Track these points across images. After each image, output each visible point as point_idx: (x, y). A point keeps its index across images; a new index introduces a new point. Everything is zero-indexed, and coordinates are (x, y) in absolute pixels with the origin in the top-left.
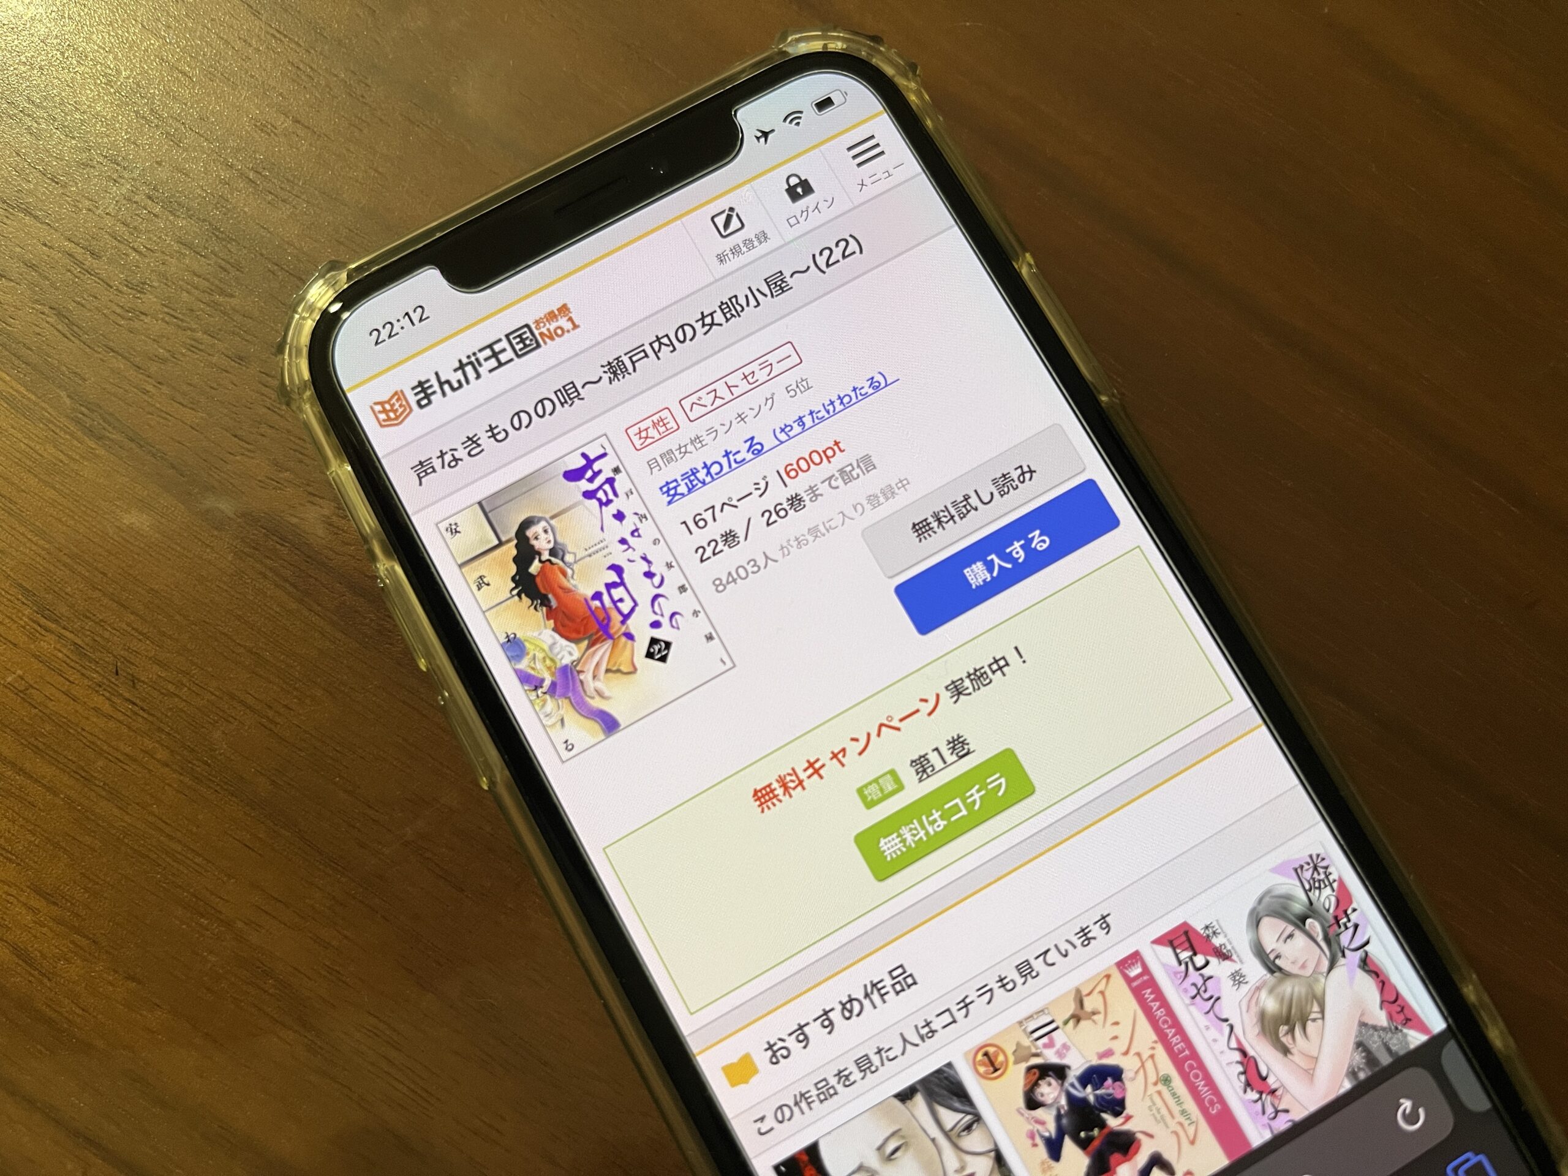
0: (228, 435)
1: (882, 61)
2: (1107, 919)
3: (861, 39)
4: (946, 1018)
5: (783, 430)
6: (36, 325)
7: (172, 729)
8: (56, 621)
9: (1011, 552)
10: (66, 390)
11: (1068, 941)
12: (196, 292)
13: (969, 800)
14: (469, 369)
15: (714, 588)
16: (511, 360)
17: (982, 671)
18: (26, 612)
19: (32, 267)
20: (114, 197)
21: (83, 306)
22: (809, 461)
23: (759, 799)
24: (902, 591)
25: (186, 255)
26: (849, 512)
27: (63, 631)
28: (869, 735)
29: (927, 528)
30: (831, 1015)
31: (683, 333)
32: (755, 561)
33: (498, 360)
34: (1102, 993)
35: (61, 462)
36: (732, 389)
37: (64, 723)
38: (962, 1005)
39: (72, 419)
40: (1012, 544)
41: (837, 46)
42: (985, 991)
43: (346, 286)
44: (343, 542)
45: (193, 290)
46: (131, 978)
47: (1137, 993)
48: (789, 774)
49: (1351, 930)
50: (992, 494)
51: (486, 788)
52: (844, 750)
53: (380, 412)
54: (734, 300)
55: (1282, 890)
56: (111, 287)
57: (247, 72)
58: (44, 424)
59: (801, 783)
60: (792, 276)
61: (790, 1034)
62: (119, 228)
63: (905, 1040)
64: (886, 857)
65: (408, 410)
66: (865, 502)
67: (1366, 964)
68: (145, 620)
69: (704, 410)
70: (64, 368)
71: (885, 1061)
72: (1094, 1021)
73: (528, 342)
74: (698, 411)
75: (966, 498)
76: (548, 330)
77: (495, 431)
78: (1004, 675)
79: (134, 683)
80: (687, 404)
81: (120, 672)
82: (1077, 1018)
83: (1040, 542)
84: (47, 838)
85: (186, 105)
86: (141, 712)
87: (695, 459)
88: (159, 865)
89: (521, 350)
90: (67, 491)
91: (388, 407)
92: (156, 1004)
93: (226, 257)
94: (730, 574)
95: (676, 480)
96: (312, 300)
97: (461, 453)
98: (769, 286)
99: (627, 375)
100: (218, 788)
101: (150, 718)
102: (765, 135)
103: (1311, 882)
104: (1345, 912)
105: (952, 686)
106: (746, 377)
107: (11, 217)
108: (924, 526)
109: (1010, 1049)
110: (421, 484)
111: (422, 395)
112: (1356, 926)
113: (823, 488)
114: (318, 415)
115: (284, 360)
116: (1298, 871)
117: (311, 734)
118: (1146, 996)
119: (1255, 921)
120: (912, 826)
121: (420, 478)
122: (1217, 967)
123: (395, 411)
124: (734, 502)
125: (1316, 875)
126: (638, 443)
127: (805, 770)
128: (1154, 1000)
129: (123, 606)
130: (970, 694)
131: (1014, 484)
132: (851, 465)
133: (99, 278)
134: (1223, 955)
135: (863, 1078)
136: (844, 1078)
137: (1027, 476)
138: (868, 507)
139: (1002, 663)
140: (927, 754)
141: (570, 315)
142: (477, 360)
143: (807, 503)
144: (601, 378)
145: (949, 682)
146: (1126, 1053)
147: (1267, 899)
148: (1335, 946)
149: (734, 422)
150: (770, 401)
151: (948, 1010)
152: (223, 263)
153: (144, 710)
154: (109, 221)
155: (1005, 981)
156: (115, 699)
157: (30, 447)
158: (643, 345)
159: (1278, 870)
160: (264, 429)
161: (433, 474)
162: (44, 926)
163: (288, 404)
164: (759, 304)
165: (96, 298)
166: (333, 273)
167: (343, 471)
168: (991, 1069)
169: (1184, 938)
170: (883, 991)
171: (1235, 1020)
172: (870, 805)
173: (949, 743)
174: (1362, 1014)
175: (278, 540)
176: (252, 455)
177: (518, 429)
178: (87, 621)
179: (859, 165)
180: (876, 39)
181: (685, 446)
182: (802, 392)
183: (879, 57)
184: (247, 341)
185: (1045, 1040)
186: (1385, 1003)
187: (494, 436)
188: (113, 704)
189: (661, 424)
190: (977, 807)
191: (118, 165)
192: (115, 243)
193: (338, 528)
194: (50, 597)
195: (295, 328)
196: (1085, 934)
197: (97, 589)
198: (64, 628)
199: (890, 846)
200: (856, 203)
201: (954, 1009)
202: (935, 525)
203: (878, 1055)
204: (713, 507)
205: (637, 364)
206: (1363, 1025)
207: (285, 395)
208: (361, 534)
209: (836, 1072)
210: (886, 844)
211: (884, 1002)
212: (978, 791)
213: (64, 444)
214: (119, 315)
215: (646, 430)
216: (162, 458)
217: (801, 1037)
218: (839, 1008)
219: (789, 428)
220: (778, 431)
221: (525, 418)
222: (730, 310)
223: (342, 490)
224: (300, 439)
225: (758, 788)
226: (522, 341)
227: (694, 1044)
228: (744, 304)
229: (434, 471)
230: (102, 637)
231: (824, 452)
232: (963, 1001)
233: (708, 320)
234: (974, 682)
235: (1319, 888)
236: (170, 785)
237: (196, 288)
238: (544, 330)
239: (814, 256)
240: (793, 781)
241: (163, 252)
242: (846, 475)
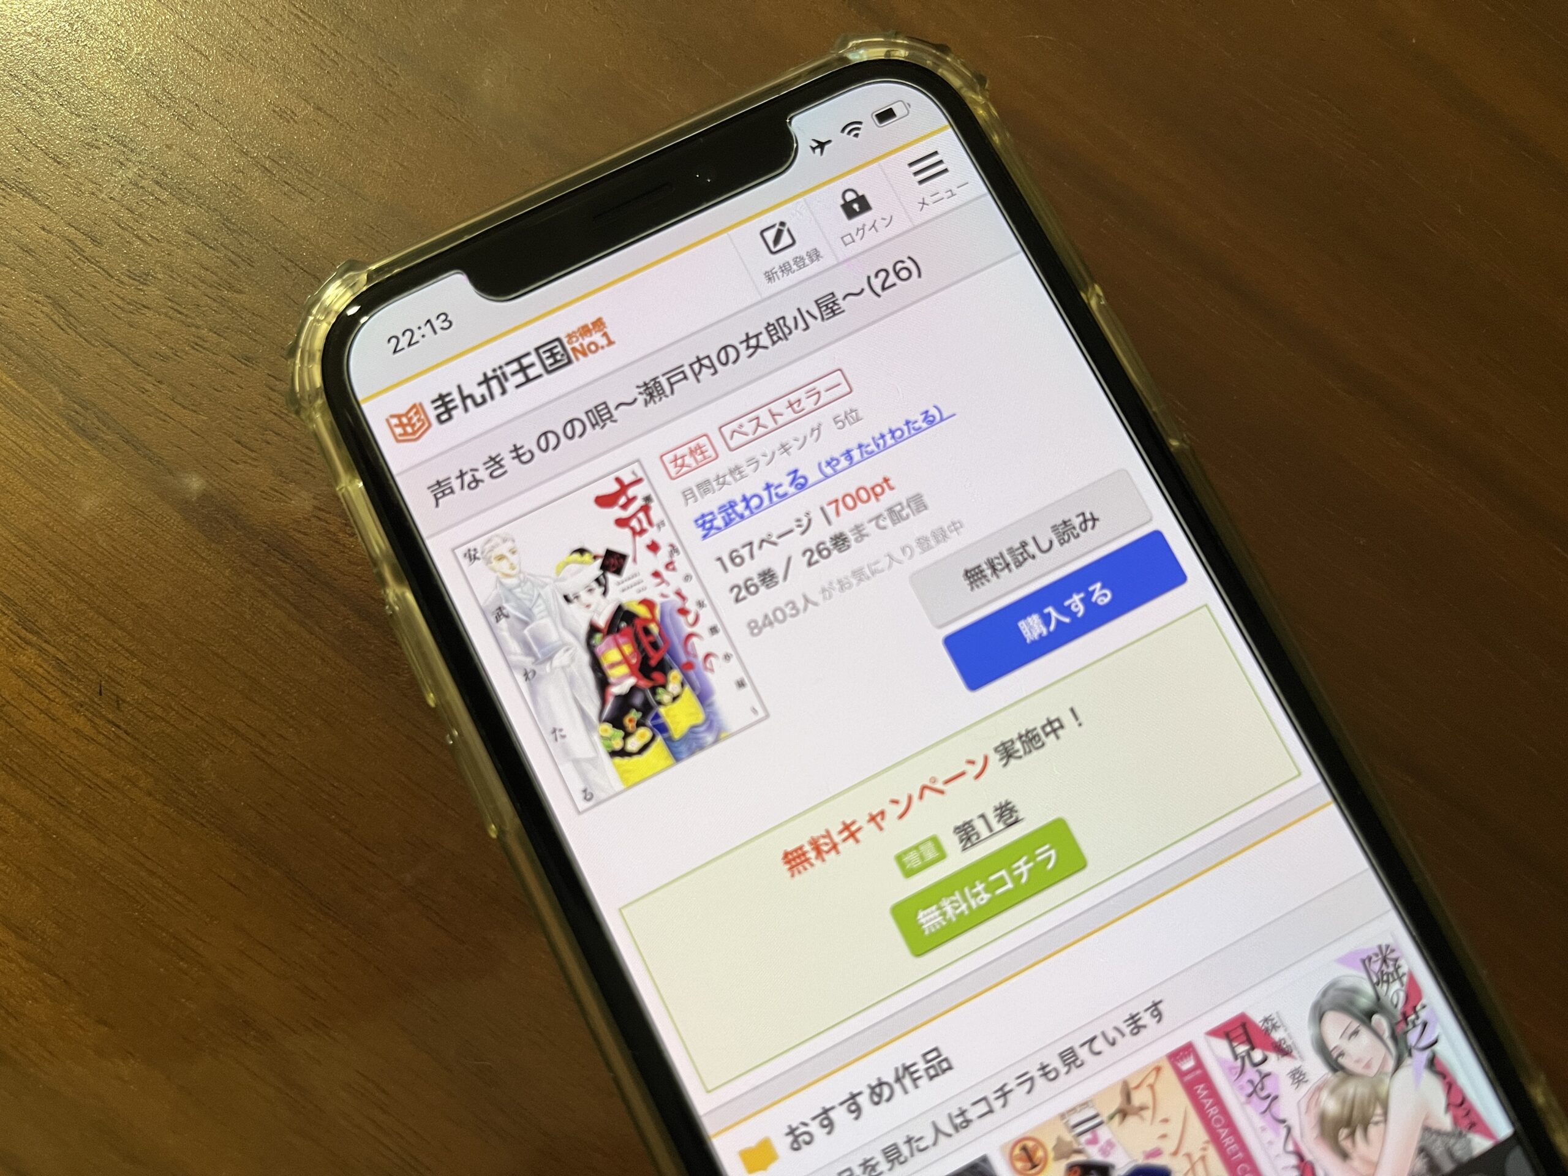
0: (230, 440)
1: (947, 70)
2: (1160, 1006)
3: (927, 48)
4: (983, 1108)
5: (828, 464)
6: (30, 314)
7: (157, 755)
8: (36, 633)
9: (1070, 606)
10: (59, 386)
11: (1117, 1029)
12: (203, 287)
13: (1016, 873)
14: (494, 384)
15: (748, 631)
16: (540, 376)
17: (1035, 733)
18: (6, 623)
19: (28, 251)
20: (120, 181)
21: (81, 295)
22: (856, 498)
23: (788, 862)
24: (952, 643)
25: (193, 246)
26: (898, 555)
27: (44, 645)
28: (910, 798)
29: (980, 576)
30: (859, 1099)
31: (726, 355)
32: (793, 603)
33: (526, 375)
34: (1151, 1087)
35: (50, 461)
36: (777, 417)
37: (42, 744)
38: (999, 1093)
39: (63, 416)
40: (1070, 597)
41: (901, 54)
42: (1026, 1079)
43: (365, 289)
44: (349, 561)
45: (201, 284)
46: (101, 1022)
47: (1190, 1088)
48: (824, 837)
49: (1419, 1029)
50: (1051, 542)
51: (494, 835)
52: (882, 813)
53: (396, 426)
54: (781, 322)
55: (1347, 983)
56: (112, 277)
57: (268, 53)
58: (32, 419)
59: (835, 847)
60: (844, 298)
61: (814, 1118)
62: (124, 214)
63: (938, 1131)
64: (924, 931)
65: (426, 425)
66: (914, 544)
67: (1433, 1065)
68: (133, 637)
69: (745, 439)
70: (57, 362)
71: (916, 1152)
72: (1142, 1118)
73: (558, 357)
74: (739, 439)
75: (1024, 545)
76: (581, 345)
77: (521, 452)
78: (1058, 737)
79: (118, 704)
80: (727, 431)
81: (103, 691)
82: (1123, 1113)
83: (1101, 595)
84: (19, 868)
85: (201, 85)
86: (124, 736)
87: (733, 492)
88: (138, 902)
89: (551, 365)
90: (56, 495)
91: (405, 420)
92: (128, 1052)
93: (236, 250)
94: (766, 616)
95: (712, 513)
96: (328, 303)
97: (483, 474)
98: (820, 308)
99: (664, 399)
100: (204, 821)
101: (136, 744)
102: (821, 145)
103: (1379, 974)
104: (1415, 1007)
105: (1001, 748)
106: (791, 405)
107: (7, 196)
108: (977, 574)
109: (1050, 1144)
110: (437, 505)
111: (442, 409)
112: (1425, 1025)
113: (871, 528)
114: (330, 426)
115: (294, 364)
116: (1366, 962)
117: (307, 768)
118: (1199, 1092)
119: (1319, 1014)
120: (953, 898)
121: (437, 500)
122: (1275, 1064)
123: (413, 426)
124: (774, 539)
125: (1384, 967)
126: (673, 471)
127: (841, 832)
128: (1207, 1097)
129: (111, 620)
130: (1020, 757)
131: (1075, 533)
132: (900, 504)
133: (99, 267)
134: (1282, 1051)
135: (890, 1169)
136: (870, 1168)
137: (1090, 524)
138: (917, 550)
139: (1056, 725)
140: (971, 821)
141: (605, 330)
142: (504, 374)
143: (853, 543)
144: (635, 400)
145: (998, 743)
146: (1175, 1153)
147: (1331, 993)
148: (1402, 1045)
149: (777, 453)
150: (816, 432)
151: (984, 1099)
152: (233, 257)
153: (128, 734)
154: (113, 206)
155: (1047, 1070)
156: (97, 721)
157: (18, 445)
158: (682, 366)
159: (1344, 961)
160: (270, 436)
161: (451, 496)
162: (11, 960)
163: (297, 413)
164: (807, 327)
165: (95, 287)
166: (351, 273)
167: (354, 487)
168: (1029, 1165)
169: (1240, 1031)
170: (916, 1076)
171: (1294, 1121)
172: (909, 873)
173: (996, 810)
174: (1426, 1118)
175: (281, 557)
176: (256, 463)
177: (545, 451)
178: (71, 634)
179: (921, 182)
180: (943, 48)
181: (724, 476)
182: (851, 424)
183: (944, 67)
184: (255, 340)
185: (1088, 1136)
186: (1451, 1108)
187: (518, 457)
188: (95, 726)
189: (699, 451)
190: (1024, 880)
191: (125, 146)
192: (119, 230)
193: (344, 545)
194: (32, 607)
195: (309, 330)
196: (1134, 1021)
197: (83, 600)
198: (46, 641)
199: (929, 919)
200: (916, 223)
201: (992, 1097)
202: (988, 572)
203: (907, 1145)
204: (751, 544)
205: (675, 387)
206: (1426, 1129)
207: (295, 402)
208: (370, 556)
209: (861, 1161)
210: (924, 916)
211: (917, 1087)
212: (1026, 863)
213: (54, 443)
214: (119, 307)
215: (683, 457)
216: (158, 462)
217: (826, 1122)
218: (867, 1091)
219: (834, 462)
220: (824, 465)
221: (553, 440)
222: (777, 332)
223: (352, 507)
224: (307, 448)
225: (789, 849)
226: (553, 355)
227: (709, 1125)
228: (792, 325)
229: (452, 492)
230: (85, 651)
231: (873, 489)
232: (1001, 1089)
233: (753, 342)
234: (1025, 745)
235: (1388, 981)
236: (153, 816)
237: (203, 282)
238: (577, 345)
239: (869, 278)
240: (826, 844)
241: (169, 242)
242: (895, 515)
